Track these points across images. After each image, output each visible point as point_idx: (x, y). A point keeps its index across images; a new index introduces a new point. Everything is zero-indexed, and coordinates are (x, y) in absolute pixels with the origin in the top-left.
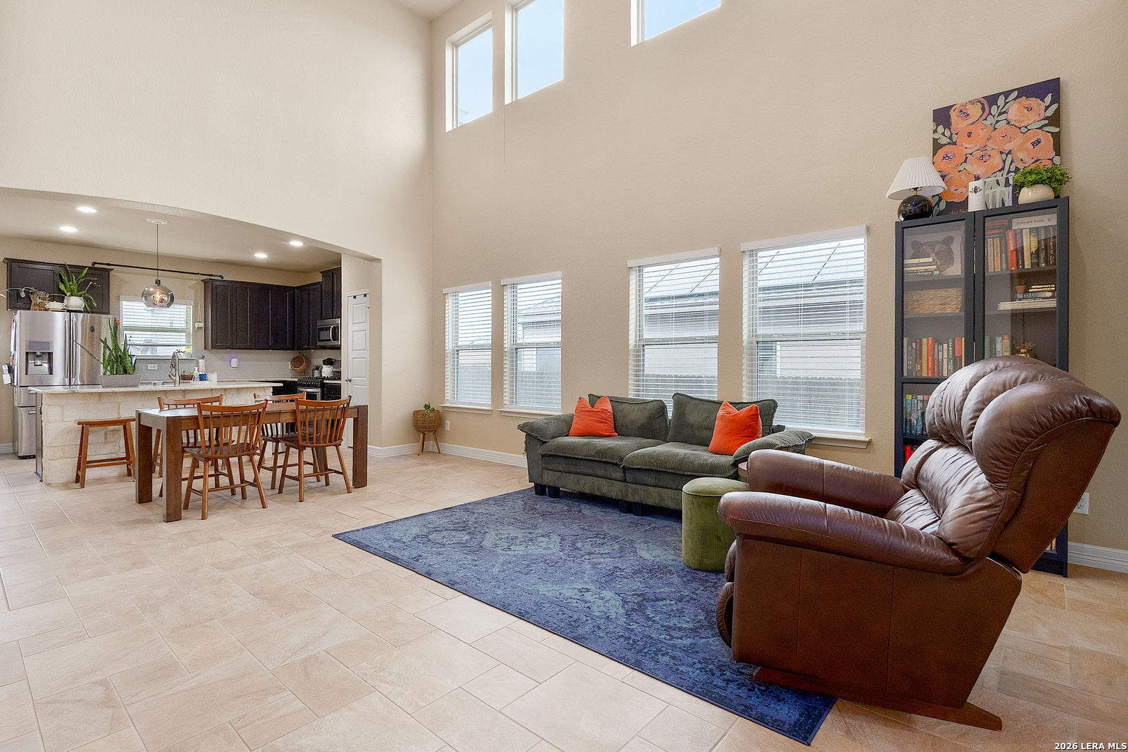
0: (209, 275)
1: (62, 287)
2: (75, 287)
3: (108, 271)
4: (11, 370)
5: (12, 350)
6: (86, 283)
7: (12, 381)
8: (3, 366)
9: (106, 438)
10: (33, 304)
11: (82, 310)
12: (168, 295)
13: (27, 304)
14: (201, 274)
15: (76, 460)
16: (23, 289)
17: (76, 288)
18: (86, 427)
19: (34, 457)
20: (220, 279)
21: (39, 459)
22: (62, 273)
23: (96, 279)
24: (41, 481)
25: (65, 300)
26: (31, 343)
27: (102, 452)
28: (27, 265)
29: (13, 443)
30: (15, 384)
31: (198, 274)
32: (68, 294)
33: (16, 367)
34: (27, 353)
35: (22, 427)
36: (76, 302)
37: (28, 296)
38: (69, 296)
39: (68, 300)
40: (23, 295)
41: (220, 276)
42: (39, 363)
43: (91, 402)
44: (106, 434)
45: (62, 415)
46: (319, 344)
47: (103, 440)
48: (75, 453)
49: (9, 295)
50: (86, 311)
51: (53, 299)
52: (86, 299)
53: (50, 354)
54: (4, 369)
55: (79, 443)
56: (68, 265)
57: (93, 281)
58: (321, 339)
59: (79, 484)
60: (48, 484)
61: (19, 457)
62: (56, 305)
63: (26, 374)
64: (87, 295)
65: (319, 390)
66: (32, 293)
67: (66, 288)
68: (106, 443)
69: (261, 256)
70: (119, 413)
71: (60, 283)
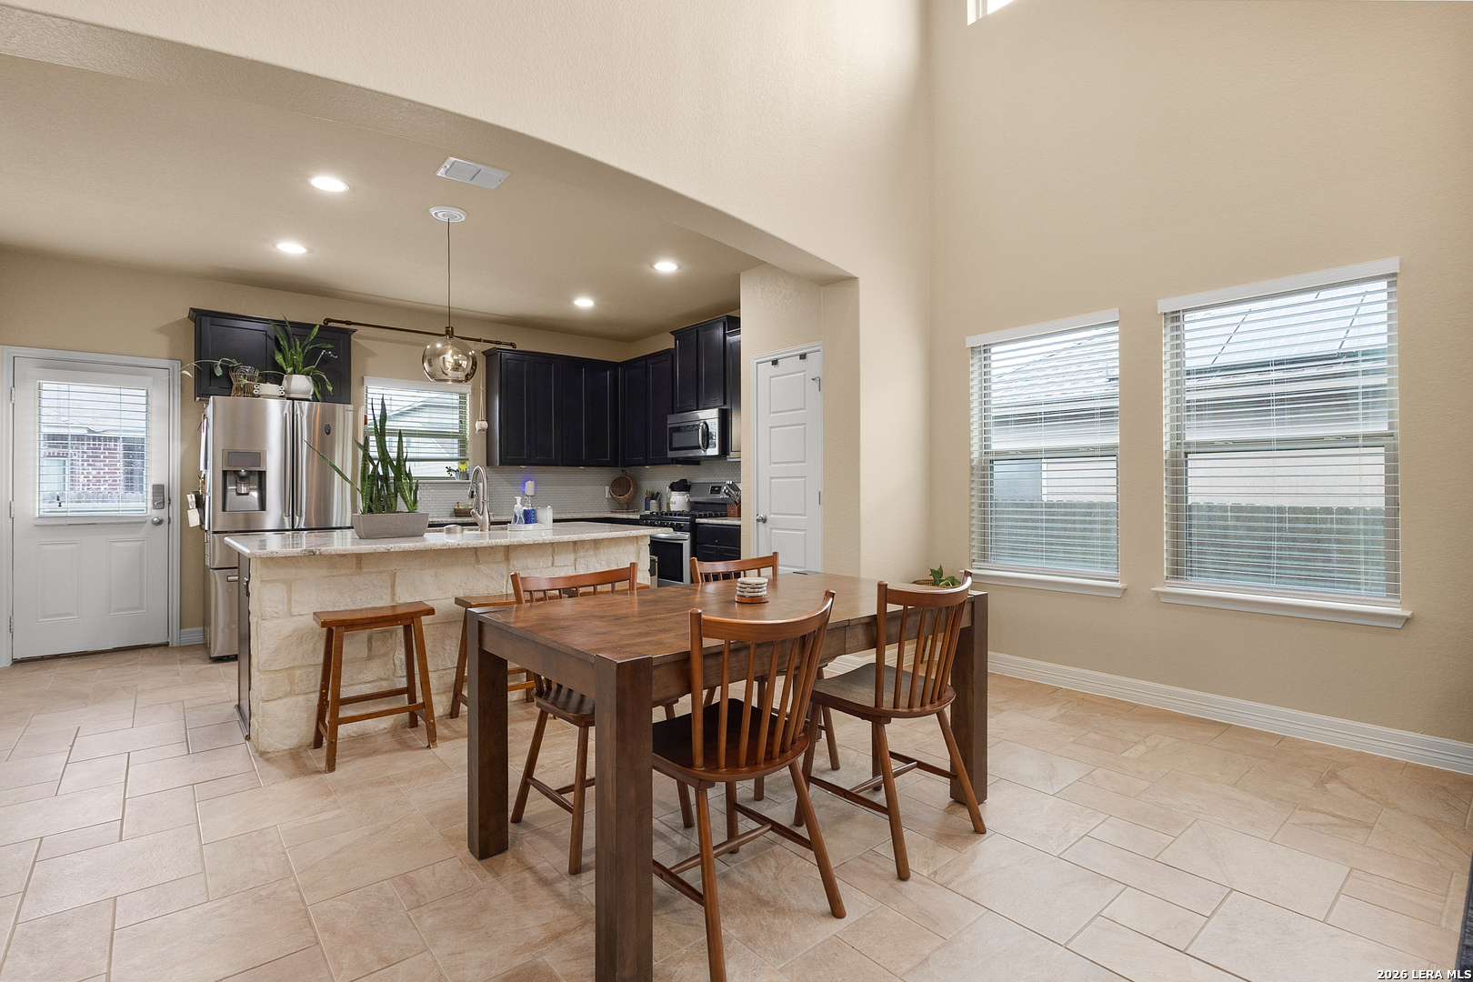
0: (496, 343)
1: (279, 358)
2: (299, 358)
3: (348, 333)
4: (200, 504)
5: (202, 468)
6: (316, 352)
7: (202, 522)
8: (189, 496)
9: (370, 649)
10: (234, 388)
11: (310, 398)
12: (468, 356)
13: (225, 386)
14: (485, 341)
15: (315, 698)
16: (220, 362)
17: (301, 360)
18: (335, 630)
19: (234, 658)
20: (511, 348)
21: (244, 661)
22: (281, 336)
23: (329, 346)
24: (248, 738)
25: (285, 382)
26: (230, 455)
27: (363, 677)
28: (226, 322)
29: (204, 626)
30: (206, 529)
31: (480, 340)
32: (290, 370)
33: (207, 497)
34: (225, 473)
35: (216, 601)
36: (300, 383)
37: (226, 376)
38: (291, 374)
39: (289, 382)
40: (219, 372)
41: (511, 344)
42: (244, 489)
43: (343, 572)
44: (370, 640)
45: (290, 601)
46: (671, 454)
47: (364, 653)
48: (313, 683)
49: (198, 373)
50: (315, 399)
51: (265, 379)
52: (317, 381)
53: (262, 475)
54: (190, 500)
55: (321, 659)
56: (290, 323)
57: (327, 350)
58: (674, 446)
59: (323, 752)
60: (262, 754)
61: (211, 658)
62: (270, 388)
63: (224, 510)
64: (318, 373)
65: (687, 535)
66: (233, 368)
67: (285, 360)
68: (370, 658)
69: (584, 303)
70: (393, 595)
71: (276, 352)
